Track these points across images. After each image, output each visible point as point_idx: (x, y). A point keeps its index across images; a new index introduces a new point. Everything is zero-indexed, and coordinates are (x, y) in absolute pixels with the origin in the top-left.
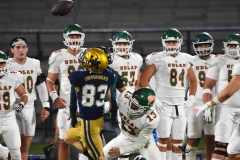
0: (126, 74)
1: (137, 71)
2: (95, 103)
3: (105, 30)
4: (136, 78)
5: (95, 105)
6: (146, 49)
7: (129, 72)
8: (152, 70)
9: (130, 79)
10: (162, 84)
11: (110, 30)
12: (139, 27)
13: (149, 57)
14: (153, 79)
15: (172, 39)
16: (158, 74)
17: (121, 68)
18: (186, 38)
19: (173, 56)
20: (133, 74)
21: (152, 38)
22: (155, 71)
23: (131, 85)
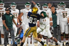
0: (14, 15)
1: (18, 14)
2: (32, 22)
3: (9, 2)
4: (17, 16)
5: (32, 23)
6: (20, 8)
7: (15, 14)
8: (22, 14)
9: (16, 17)
10: (25, 18)
11: (10, 2)
12: (18, 1)
13: (21, 10)
14: (22, 17)
15: (28, 5)
16: (24, 15)
17: (13, 13)
18: (32, 5)
19: (28, 10)
20: (16, 15)
21: (22, 5)
22: (23, 14)
23: (16, 18)
